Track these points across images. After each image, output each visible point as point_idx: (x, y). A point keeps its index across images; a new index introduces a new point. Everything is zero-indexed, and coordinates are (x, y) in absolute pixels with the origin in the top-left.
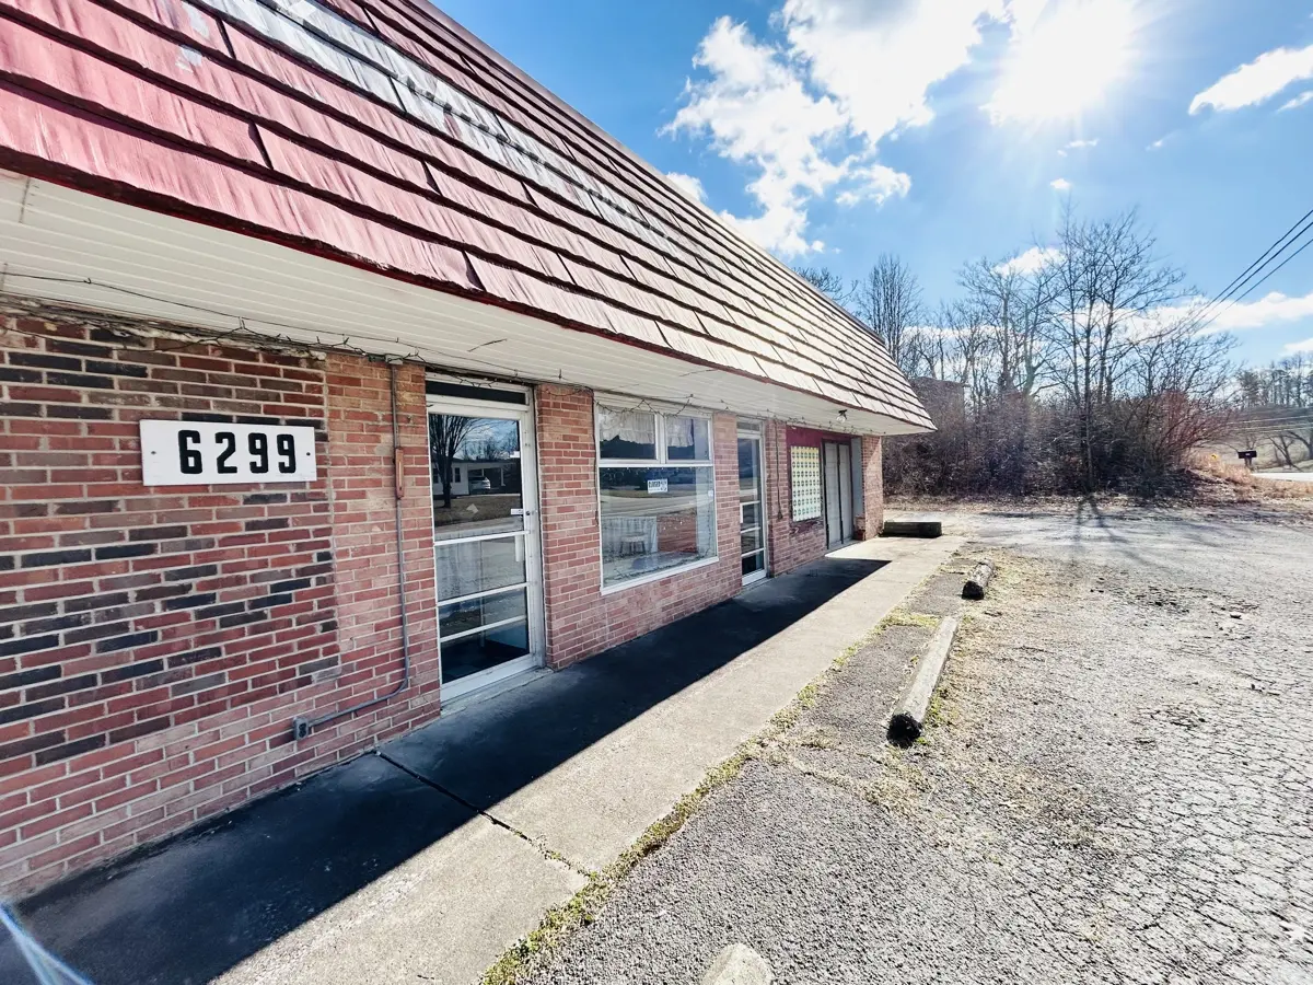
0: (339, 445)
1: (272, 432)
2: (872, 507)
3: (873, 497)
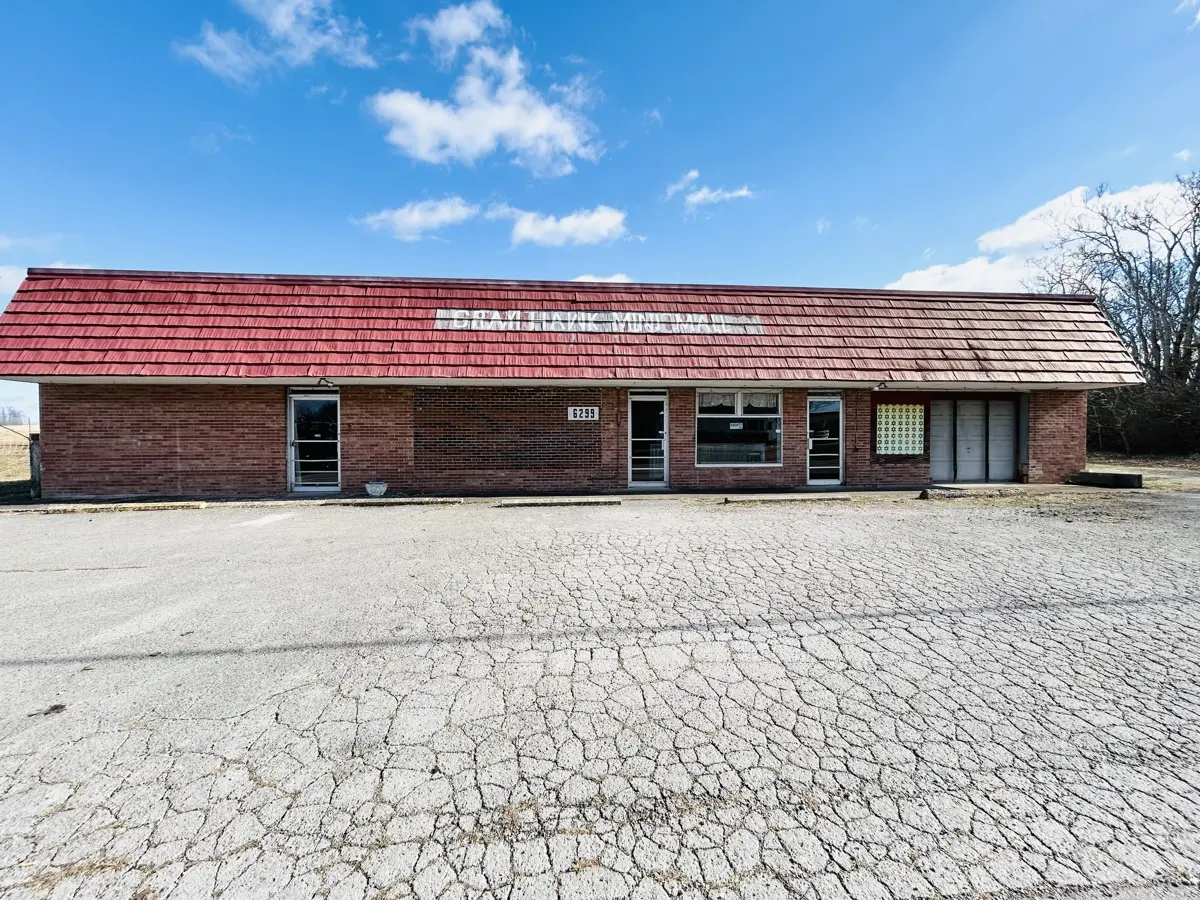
0: (604, 411)
1: (590, 408)
2: (1051, 456)
3: (1055, 447)
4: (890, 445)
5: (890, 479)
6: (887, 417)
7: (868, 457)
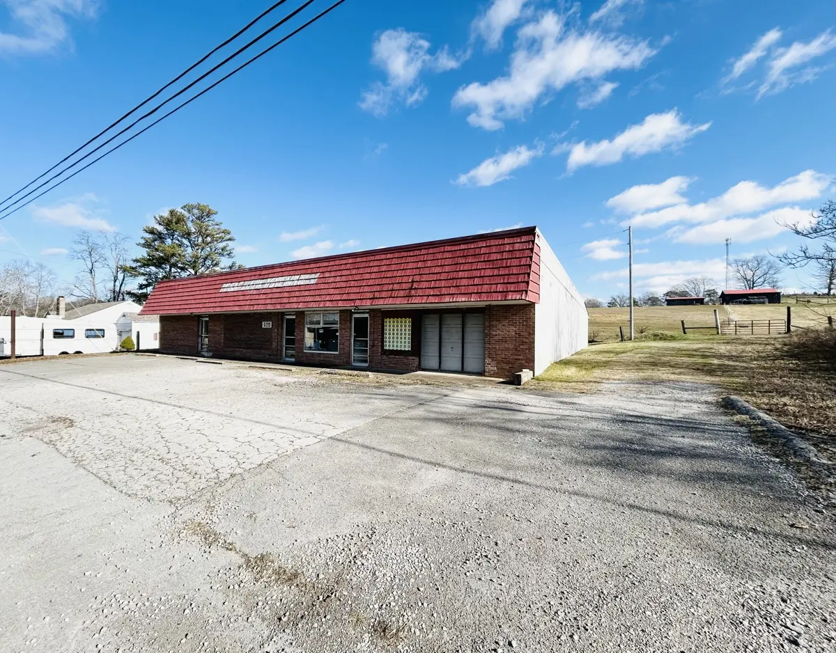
1: (269, 322)
2: (503, 356)
3: (507, 349)
4: (391, 344)
5: (391, 365)
6: (390, 326)
7: (380, 350)
